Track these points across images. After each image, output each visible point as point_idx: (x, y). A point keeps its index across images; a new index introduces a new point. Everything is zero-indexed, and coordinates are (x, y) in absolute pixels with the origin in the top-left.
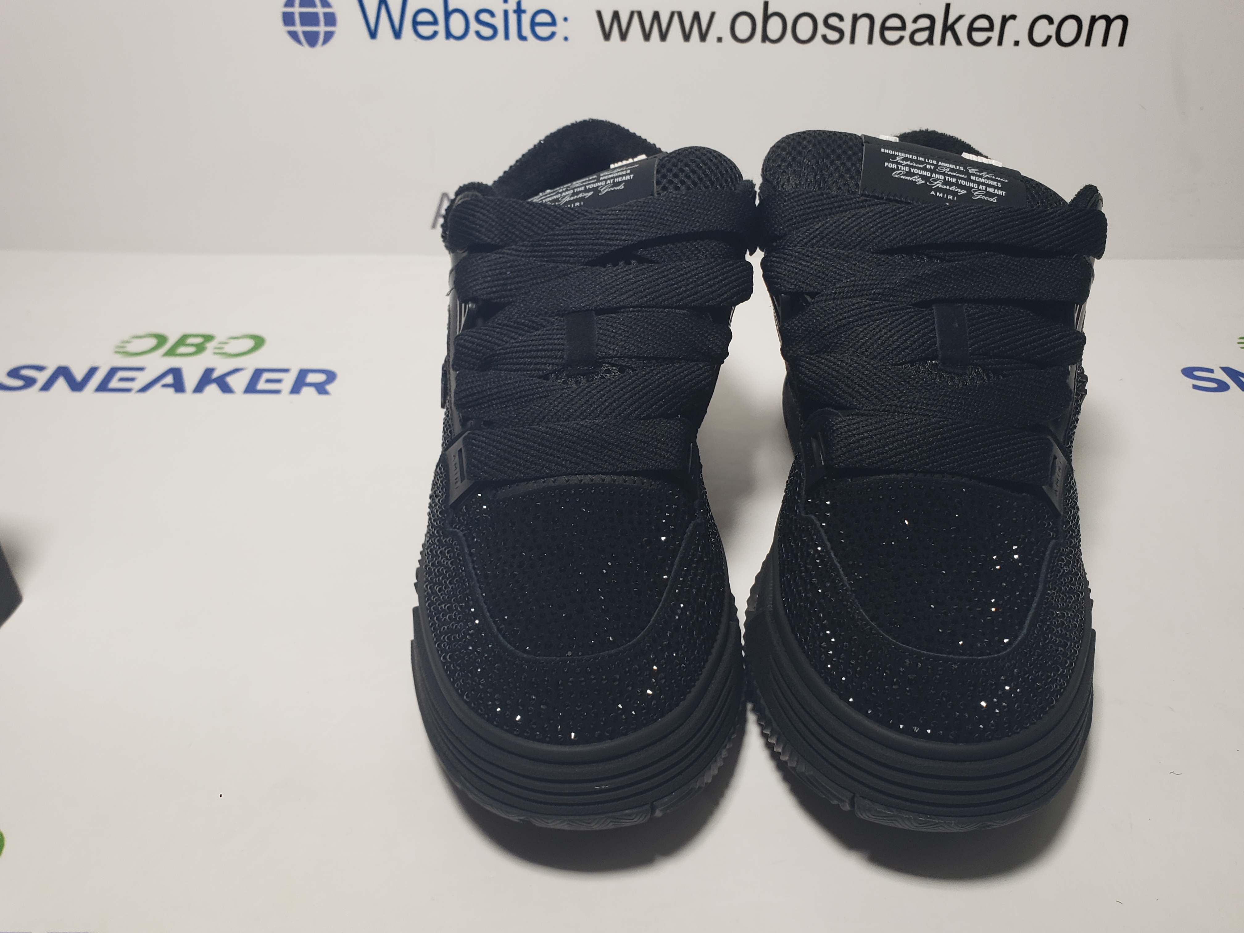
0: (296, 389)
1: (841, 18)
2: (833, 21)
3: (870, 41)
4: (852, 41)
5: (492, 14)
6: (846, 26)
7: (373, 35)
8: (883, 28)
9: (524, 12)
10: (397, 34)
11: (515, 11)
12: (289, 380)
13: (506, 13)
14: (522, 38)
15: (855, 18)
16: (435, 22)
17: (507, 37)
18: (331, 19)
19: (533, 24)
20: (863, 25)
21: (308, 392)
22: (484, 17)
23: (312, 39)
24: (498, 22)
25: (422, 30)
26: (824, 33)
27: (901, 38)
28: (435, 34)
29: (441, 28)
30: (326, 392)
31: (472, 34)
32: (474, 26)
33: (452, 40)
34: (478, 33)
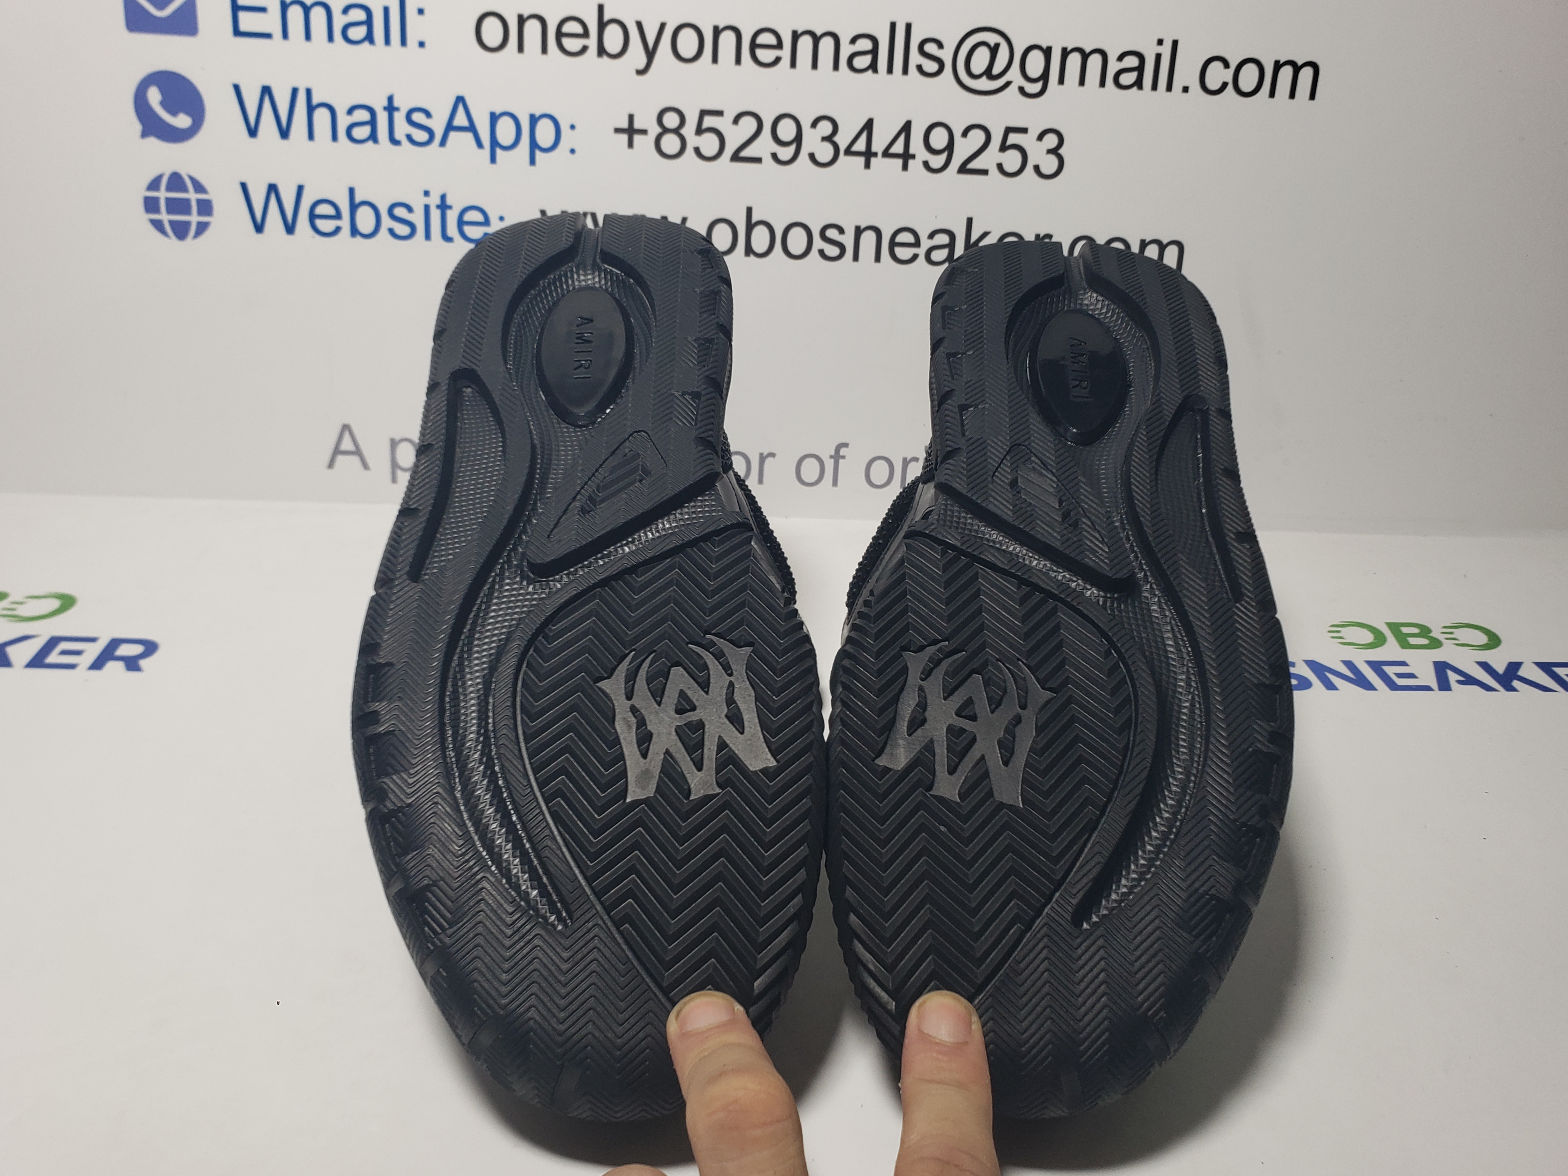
0: (98, 664)
1: (841, 231)
2: (832, 233)
3: (878, 259)
4: (856, 258)
5: (410, 209)
6: (848, 240)
7: (259, 228)
8: (893, 244)
9: (450, 207)
10: (290, 229)
11: (438, 207)
12: (92, 651)
13: (427, 208)
14: (447, 238)
15: (859, 231)
16: (338, 216)
17: (428, 236)
18: (206, 207)
19: (461, 223)
20: (868, 240)
21: (114, 667)
22: (400, 212)
23: (181, 231)
24: (418, 218)
25: (321, 224)
26: (821, 248)
27: (915, 257)
28: (338, 230)
29: (345, 223)
30: (137, 668)
31: (384, 231)
32: (387, 222)
33: (359, 239)
34: (391, 231)
